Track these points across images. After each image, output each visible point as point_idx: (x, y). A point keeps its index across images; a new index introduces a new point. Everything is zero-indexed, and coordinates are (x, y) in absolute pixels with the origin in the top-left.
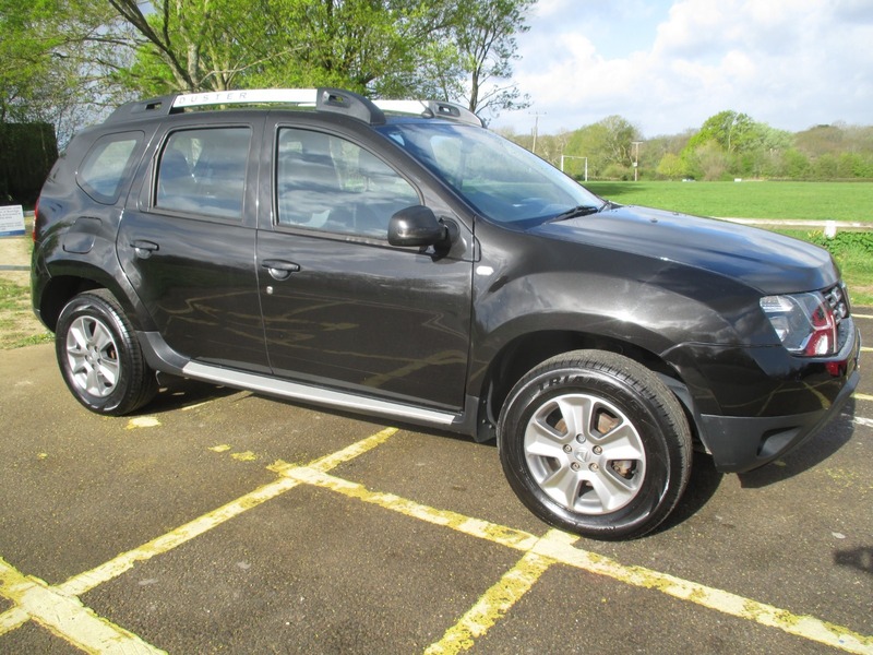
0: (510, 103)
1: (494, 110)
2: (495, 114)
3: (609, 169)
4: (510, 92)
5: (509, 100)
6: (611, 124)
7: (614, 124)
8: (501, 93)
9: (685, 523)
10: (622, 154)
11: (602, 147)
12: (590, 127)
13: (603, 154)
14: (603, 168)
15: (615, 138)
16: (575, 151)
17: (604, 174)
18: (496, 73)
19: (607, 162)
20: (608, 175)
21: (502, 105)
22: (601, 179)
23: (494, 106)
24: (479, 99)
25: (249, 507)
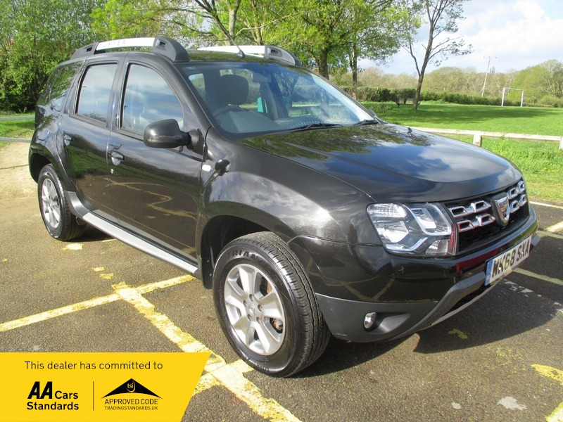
0: (457, 50)
1: (445, 55)
2: (445, 58)
3: (544, 99)
4: (457, 43)
5: (457, 48)
6: (549, 67)
7: (551, 66)
8: (450, 42)
9: (342, 372)
10: (556, 88)
11: (540, 83)
12: (533, 68)
13: (540, 88)
14: (540, 98)
15: (551, 77)
16: (519, 84)
17: (540, 102)
18: (449, 29)
19: (544, 93)
20: (543, 103)
21: (451, 52)
22: (537, 106)
23: (445, 52)
24: (433, 47)
25: (77, 310)
